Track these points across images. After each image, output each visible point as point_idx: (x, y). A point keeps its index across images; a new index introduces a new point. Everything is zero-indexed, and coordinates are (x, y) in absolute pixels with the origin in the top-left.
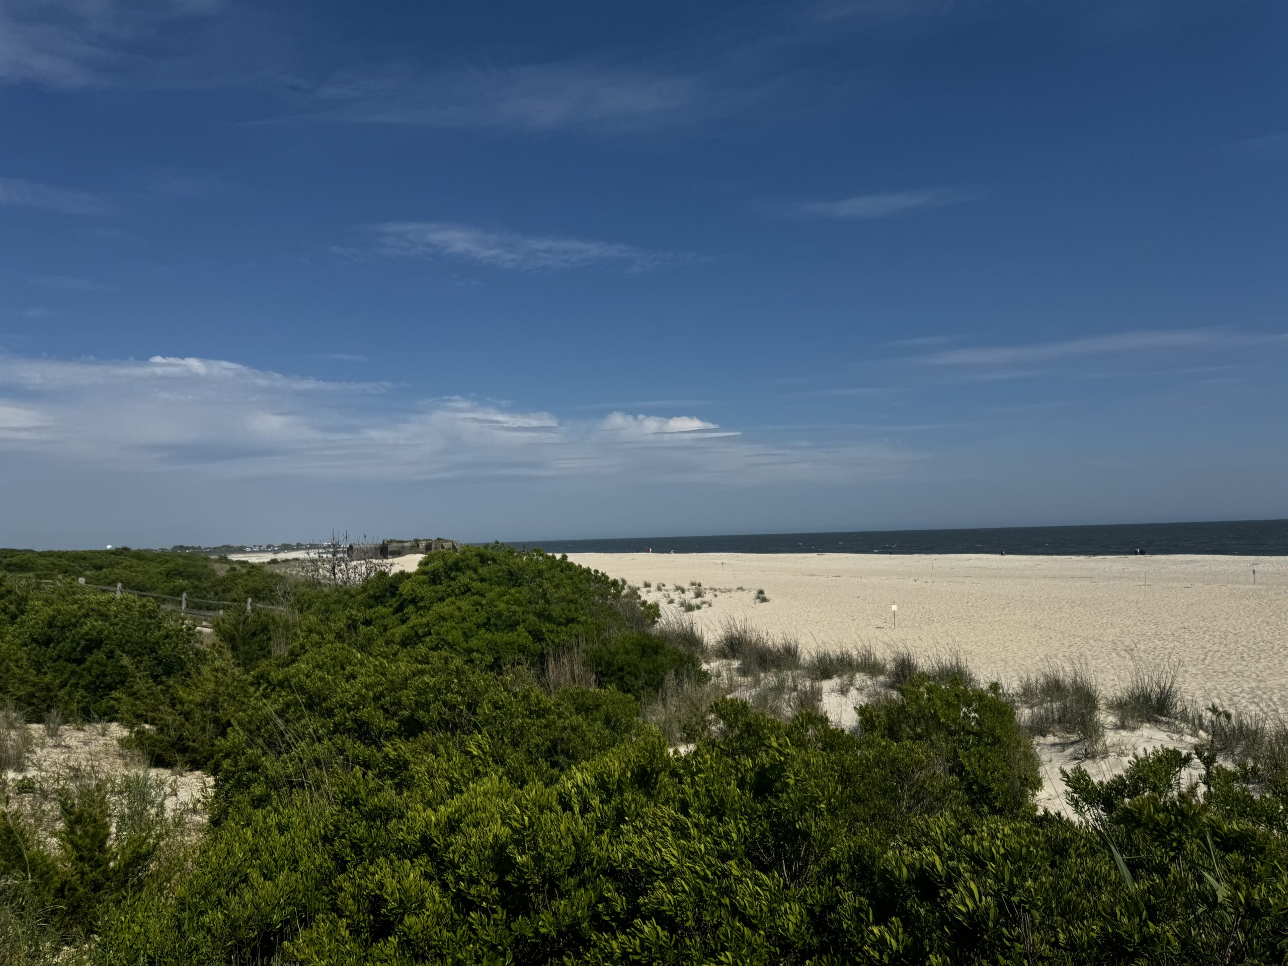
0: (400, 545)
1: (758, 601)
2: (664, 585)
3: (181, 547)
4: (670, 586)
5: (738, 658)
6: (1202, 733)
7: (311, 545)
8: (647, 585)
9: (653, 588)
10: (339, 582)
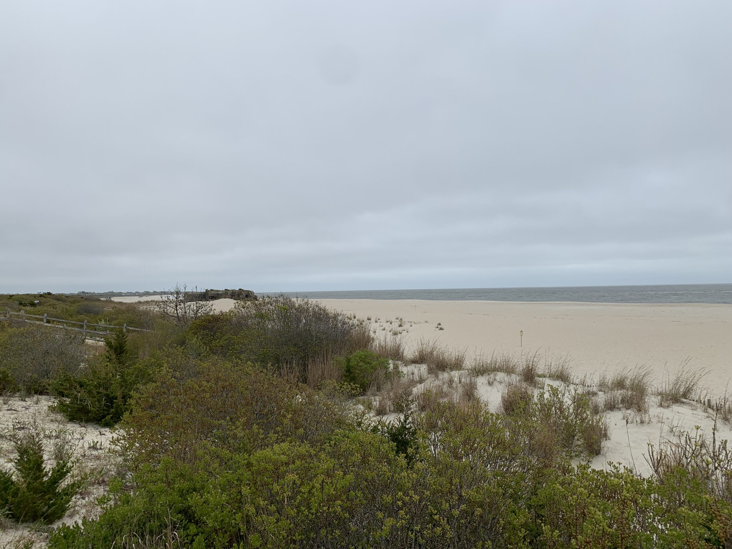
0: (216, 293)
1: (438, 329)
2: (379, 319)
3: (83, 292)
4: (383, 319)
5: (425, 363)
6: (710, 410)
7: (162, 292)
8: (369, 319)
9: (373, 320)
10: (180, 314)
